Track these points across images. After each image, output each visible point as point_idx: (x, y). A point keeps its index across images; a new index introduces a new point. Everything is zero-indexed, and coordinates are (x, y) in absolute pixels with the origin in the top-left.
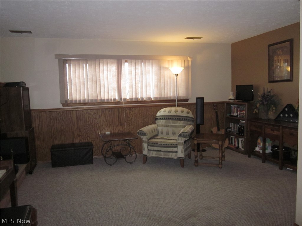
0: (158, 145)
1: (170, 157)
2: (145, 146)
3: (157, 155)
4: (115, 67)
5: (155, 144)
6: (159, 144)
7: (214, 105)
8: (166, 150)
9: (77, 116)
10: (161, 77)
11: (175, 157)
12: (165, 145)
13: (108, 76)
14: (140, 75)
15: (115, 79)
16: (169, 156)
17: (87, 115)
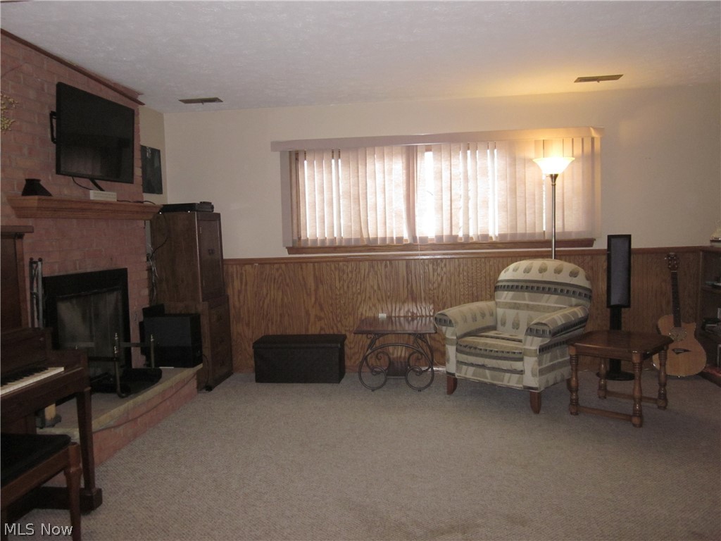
0: (478, 351)
1: (505, 383)
2: (451, 350)
3: (476, 376)
4: (401, 164)
5: (470, 348)
6: (481, 349)
7: (669, 256)
8: (496, 366)
9: (315, 274)
10: (515, 184)
11: (518, 385)
12: (492, 354)
13: (384, 185)
14: (462, 180)
15: (402, 191)
16: (502, 381)
17: (337, 273)
